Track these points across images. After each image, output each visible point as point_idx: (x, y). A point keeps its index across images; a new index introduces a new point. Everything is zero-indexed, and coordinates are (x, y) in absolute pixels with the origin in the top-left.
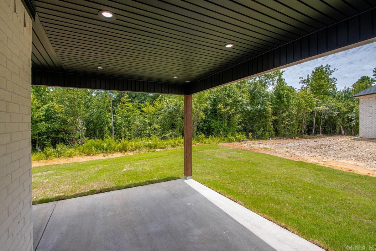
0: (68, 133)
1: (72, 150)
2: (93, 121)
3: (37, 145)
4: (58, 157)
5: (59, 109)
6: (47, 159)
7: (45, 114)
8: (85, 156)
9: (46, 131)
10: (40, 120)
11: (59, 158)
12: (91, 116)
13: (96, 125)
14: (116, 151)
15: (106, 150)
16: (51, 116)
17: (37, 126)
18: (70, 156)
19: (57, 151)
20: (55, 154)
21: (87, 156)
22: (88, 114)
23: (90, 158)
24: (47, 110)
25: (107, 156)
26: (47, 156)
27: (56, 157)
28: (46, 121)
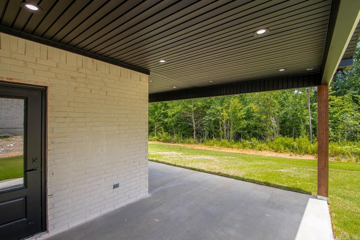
0: (263, 130)
1: (263, 145)
2: (289, 119)
3: (242, 137)
4: (252, 148)
5: (256, 109)
6: (244, 149)
7: (246, 113)
8: (273, 152)
9: (246, 127)
10: (242, 118)
11: (251, 150)
12: (286, 113)
13: (292, 122)
14: (307, 153)
15: (296, 149)
16: (251, 115)
17: (241, 122)
18: (260, 150)
19: (251, 143)
20: (250, 145)
21: (274, 152)
22: (283, 112)
23: (277, 154)
24: (248, 111)
25: (294, 156)
26: (244, 147)
27: (250, 148)
28: (246, 119)
